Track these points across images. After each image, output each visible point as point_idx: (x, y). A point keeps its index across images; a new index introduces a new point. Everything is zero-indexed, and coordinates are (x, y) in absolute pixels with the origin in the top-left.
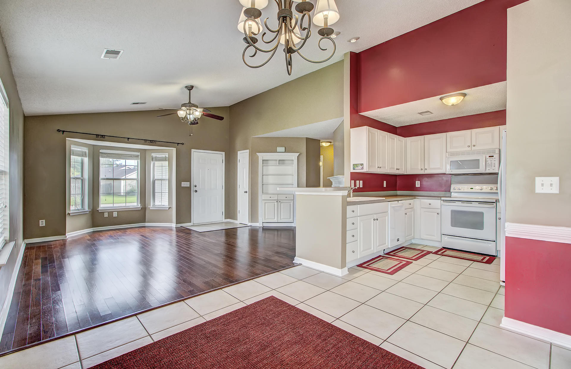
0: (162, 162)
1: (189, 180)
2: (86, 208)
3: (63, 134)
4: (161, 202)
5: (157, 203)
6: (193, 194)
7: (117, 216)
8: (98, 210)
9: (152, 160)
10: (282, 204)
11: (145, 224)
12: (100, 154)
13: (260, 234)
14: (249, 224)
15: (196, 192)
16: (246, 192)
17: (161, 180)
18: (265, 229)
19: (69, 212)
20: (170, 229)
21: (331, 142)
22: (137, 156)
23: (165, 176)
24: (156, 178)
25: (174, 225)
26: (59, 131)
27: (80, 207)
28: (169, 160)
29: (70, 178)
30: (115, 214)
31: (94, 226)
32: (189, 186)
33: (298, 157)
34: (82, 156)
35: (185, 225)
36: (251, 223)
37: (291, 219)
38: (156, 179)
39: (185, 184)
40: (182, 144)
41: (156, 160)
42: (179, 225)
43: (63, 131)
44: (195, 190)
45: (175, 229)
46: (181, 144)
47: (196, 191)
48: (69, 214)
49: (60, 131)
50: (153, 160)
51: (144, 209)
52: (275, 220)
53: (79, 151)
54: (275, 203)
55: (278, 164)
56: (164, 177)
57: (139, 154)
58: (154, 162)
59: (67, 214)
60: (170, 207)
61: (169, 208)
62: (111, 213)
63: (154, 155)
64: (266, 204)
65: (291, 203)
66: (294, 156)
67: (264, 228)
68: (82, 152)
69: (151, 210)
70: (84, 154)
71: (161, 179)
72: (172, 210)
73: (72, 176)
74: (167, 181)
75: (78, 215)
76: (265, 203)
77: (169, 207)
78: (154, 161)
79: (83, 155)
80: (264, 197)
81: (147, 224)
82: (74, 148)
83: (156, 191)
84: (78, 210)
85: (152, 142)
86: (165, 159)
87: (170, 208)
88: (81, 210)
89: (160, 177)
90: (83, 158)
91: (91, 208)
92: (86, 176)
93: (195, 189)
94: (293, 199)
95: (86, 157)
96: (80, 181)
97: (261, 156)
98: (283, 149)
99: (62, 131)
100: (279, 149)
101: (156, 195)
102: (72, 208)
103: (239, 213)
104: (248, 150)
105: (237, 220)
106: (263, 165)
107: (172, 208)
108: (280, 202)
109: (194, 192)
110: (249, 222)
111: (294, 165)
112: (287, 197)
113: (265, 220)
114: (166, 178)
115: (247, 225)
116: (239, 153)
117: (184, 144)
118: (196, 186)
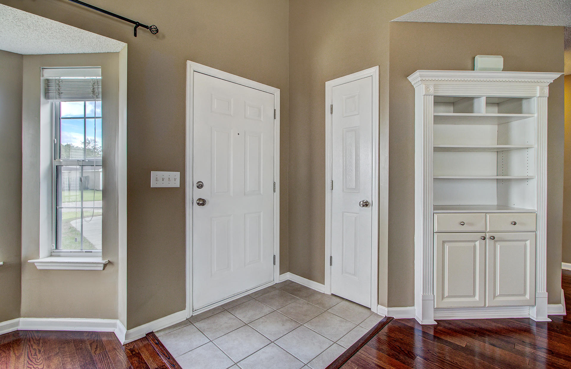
1: (178, 164)
6: (192, 211)
9: (47, 95)
10: (498, 246)
11: (17, 324)
15: (203, 204)
16: (366, 204)
25: (121, 331)
32: (177, 184)
33: (552, 87)
36: (389, 306)
39: (163, 179)
41: (61, 95)
44: (200, 199)
46: (148, 29)
47: (202, 202)
50: (51, 95)
51: (15, 269)
52: (477, 300)
54: (477, 243)
55: (483, 110)
60: (110, 262)
61: (105, 265)
63: (49, 74)
64: (447, 247)
65: (528, 242)
66: (537, 86)
69: (41, 270)
71: (80, 161)
72: (117, 271)
76: (444, 242)
77: (106, 262)
78: (52, 97)
81: (25, 323)
86: (93, 92)
87: (108, 266)
93: (199, 194)
94: (534, 228)
97: (432, 83)
98: (498, 61)
100: (484, 61)
103: (331, 265)
104: (374, 71)
105: (322, 282)
106: (436, 114)
107: (118, 264)
108: (494, 238)
109: (195, 203)
110: (378, 303)
111: (536, 115)
112: (515, 224)
113: (442, 299)
114: (97, 158)
115: (370, 309)
116: (329, 85)
117: (157, 31)
118: (200, 186)
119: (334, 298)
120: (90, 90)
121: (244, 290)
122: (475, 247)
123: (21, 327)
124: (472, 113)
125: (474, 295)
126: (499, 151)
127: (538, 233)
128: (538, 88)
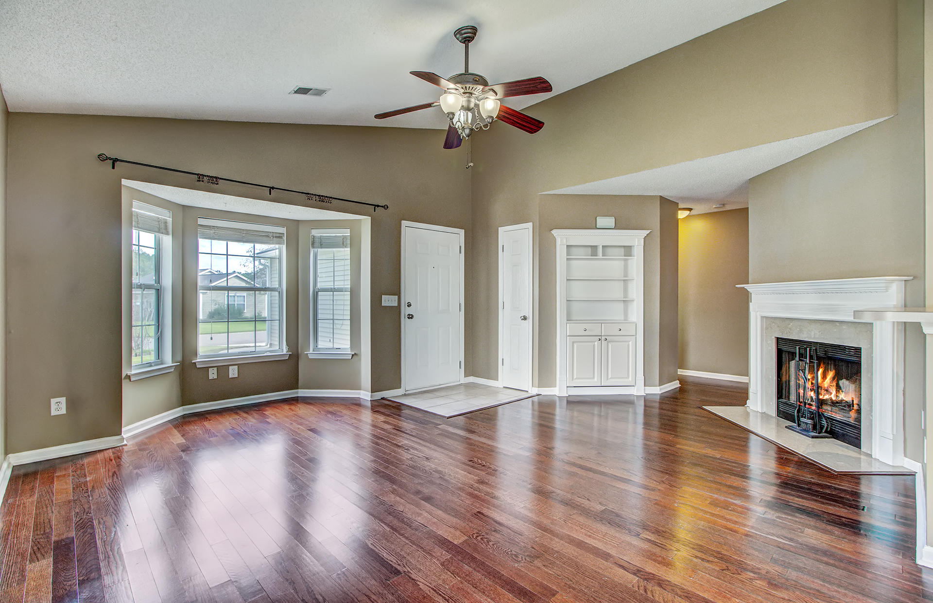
0: (334, 249)
1: (396, 291)
2: (168, 359)
3: (113, 168)
4: (332, 341)
5: (324, 343)
6: (405, 323)
7: (237, 376)
8: (195, 363)
9: (313, 247)
10: (610, 345)
11: (297, 393)
12: (200, 230)
13: (560, 413)
14: (534, 391)
15: (412, 318)
16: (525, 318)
17: (333, 290)
18: (573, 402)
19: (129, 373)
20: (356, 404)
21: (690, 210)
22: (279, 236)
23: (342, 283)
24: (319, 286)
25: (365, 395)
26: (102, 158)
27: (151, 358)
28: (354, 244)
29: (131, 287)
30: (233, 372)
31: (184, 400)
32: (396, 305)
33: (645, 239)
34: (157, 230)
35: (388, 394)
36: (538, 387)
37: (630, 379)
38: (321, 289)
39: (388, 301)
40: (385, 207)
41: (321, 246)
42: (379, 395)
43: (115, 161)
44: (409, 315)
45: (369, 404)
46: (382, 207)
47: (410, 317)
48: (128, 377)
49: (107, 158)
50: (315, 245)
51: (295, 357)
52: (596, 381)
53: (150, 218)
54: (596, 343)
55: (601, 255)
56: (338, 285)
57: (283, 230)
58: (316, 250)
59: (123, 376)
60: (357, 353)
61: (353, 355)
62: (223, 369)
63: (316, 233)
64: (575, 345)
65: (630, 343)
66: (636, 238)
67: (570, 399)
68: (159, 221)
69: (311, 359)
70: (163, 226)
71: (331, 288)
72: (360, 360)
73: (135, 280)
74: (346, 293)
75: (150, 377)
76: (573, 343)
77: (353, 353)
78: (317, 248)
79: (159, 228)
80: (570, 328)
81: (302, 393)
82: (139, 209)
83: (320, 316)
84: (150, 364)
85: (322, 201)
86: (343, 243)
87: (355, 357)
88: (155, 365)
89: (330, 285)
90: (161, 235)
91: (179, 358)
92: (167, 281)
93: (409, 311)
94: (634, 334)
95: (167, 234)
96: (153, 292)
97: (562, 237)
98: (610, 221)
99: (110, 159)
100: (601, 221)
101: (320, 325)
102: (136, 360)
103: (503, 365)
104: (530, 225)
105: (496, 379)
106: (568, 257)
107: (361, 355)
108: (606, 339)
109: (406, 317)
110: (533, 386)
111: (636, 257)
112: (620, 330)
113: (572, 380)
114: (345, 287)
115: (528, 391)
116: (501, 230)
117: (388, 207)
118: (409, 305)
119: (505, 389)
120: (341, 243)
121: (438, 384)
122: (594, 345)
123: (299, 395)
124: (597, 256)
125: (594, 378)
126: (624, 280)
127: (637, 336)
128: (637, 239)
